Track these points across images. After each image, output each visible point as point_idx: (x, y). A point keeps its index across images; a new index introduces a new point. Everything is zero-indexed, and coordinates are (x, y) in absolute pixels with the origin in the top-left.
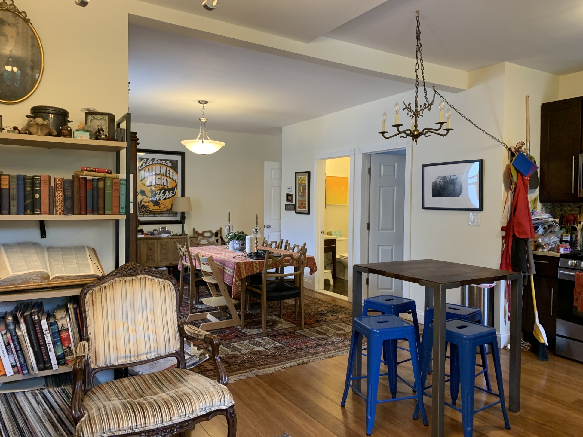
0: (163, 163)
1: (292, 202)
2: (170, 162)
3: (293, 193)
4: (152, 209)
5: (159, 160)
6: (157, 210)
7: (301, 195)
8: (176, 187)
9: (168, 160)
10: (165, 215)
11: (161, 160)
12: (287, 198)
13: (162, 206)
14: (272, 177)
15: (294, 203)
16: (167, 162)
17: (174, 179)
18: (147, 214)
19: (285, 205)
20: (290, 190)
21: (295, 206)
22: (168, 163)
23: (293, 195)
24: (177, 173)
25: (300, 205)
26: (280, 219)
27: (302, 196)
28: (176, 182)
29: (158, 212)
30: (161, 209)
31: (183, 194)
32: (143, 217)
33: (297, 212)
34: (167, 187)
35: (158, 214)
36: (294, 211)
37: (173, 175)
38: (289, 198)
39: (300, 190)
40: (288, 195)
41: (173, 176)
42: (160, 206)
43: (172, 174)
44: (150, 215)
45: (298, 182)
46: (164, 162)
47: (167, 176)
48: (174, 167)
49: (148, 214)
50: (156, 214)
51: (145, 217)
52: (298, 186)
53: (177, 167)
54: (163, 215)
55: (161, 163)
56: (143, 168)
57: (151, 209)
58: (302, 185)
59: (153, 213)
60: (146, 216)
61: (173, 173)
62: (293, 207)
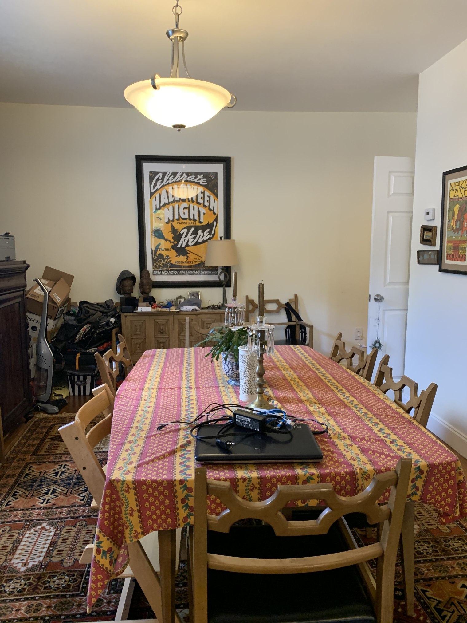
0: (192, 180)
1: (434, 245)
2: (203, 177)
3: (437, 223)
4: (176, 262)
5: (184, 174)
6: (183, 262)
7: (454, 226)
8: (215, 222)
9: (200, 174)
10: (198, 272)
11: (188, 174)
12: (422, 235)
13: (191, 257)
14: (392, 191)
15: (437, 247)
16: (199, 177)
17: (212, 208)
18: (166, 270)
19: (418, 252)
20: (430, 217)
21: (439, 254)
22: (200, 179)
23: (436, 227)
24: (217, 197)
25: (451, 252)
26: (408, 283)
27: (457, 230)
28: (214, 214)
29: (184, 267)
30: (190, 262)
31: (228, 235)
32: (161, 274)
33: (443, 268)
34: (200, 222)
35: (186, 270)
36: (437, 266)
37: (209, 201)
38: (428, 235)
39: (453, 215)
40: (425, 229)
41: (210, 203)
42: (188, 257)
43: (208, 199)
44: (171, 272)
45: (450, 194)
46: (193, 177)
47: (200, 204)
48: (211, 187)
49: (168, 270)
50: (183, 270)
51: (164, 275)
52: (448, 206)
53: (216, 186)
54: (193, 272)
55: (188, 179)
56: (157, 190)
57: (173, 262)
58: (458, 202)
59: (178, 269)
60: (165, 273)
61: (209, 197)
62: (434, 257)
